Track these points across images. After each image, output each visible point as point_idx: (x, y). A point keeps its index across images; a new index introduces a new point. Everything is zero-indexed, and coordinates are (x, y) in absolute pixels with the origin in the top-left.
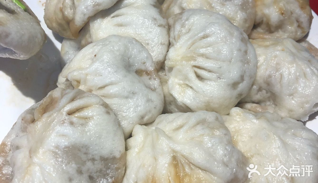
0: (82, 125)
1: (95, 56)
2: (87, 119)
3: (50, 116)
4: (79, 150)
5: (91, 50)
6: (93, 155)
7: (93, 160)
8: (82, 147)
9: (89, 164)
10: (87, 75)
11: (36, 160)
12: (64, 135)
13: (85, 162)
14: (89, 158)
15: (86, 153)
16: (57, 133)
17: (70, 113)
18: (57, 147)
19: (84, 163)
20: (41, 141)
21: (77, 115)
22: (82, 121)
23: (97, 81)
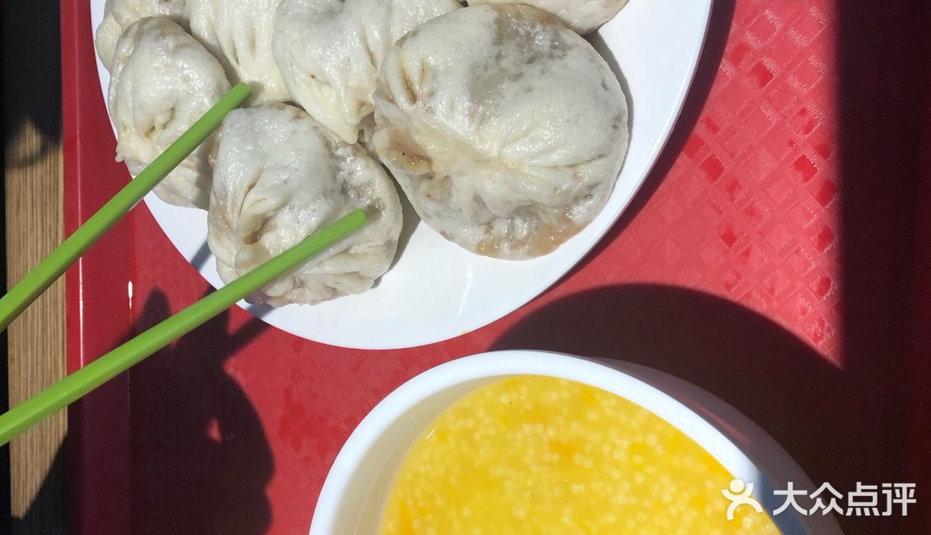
0: (435, 77)
1: (313, 77)
2: (424, 70)
3: (419, 132)
4: (478, 78)
5: (303, 86)
6: (490, 57)
7: (499, 57)
8: (474, 74)
9: (505, 63)
10: (347, 88)
11: (494, 153)
12: (452, 107)
13: (500, 69)
14: (495, 63)
15: (486, 68)
16: (447, 118)
17: (413, 98)
18: (472, 115)
19: (503, 71)
20: (461, 146)
21: (417, 88)
22: (429, 76)
23: (360, 67)
